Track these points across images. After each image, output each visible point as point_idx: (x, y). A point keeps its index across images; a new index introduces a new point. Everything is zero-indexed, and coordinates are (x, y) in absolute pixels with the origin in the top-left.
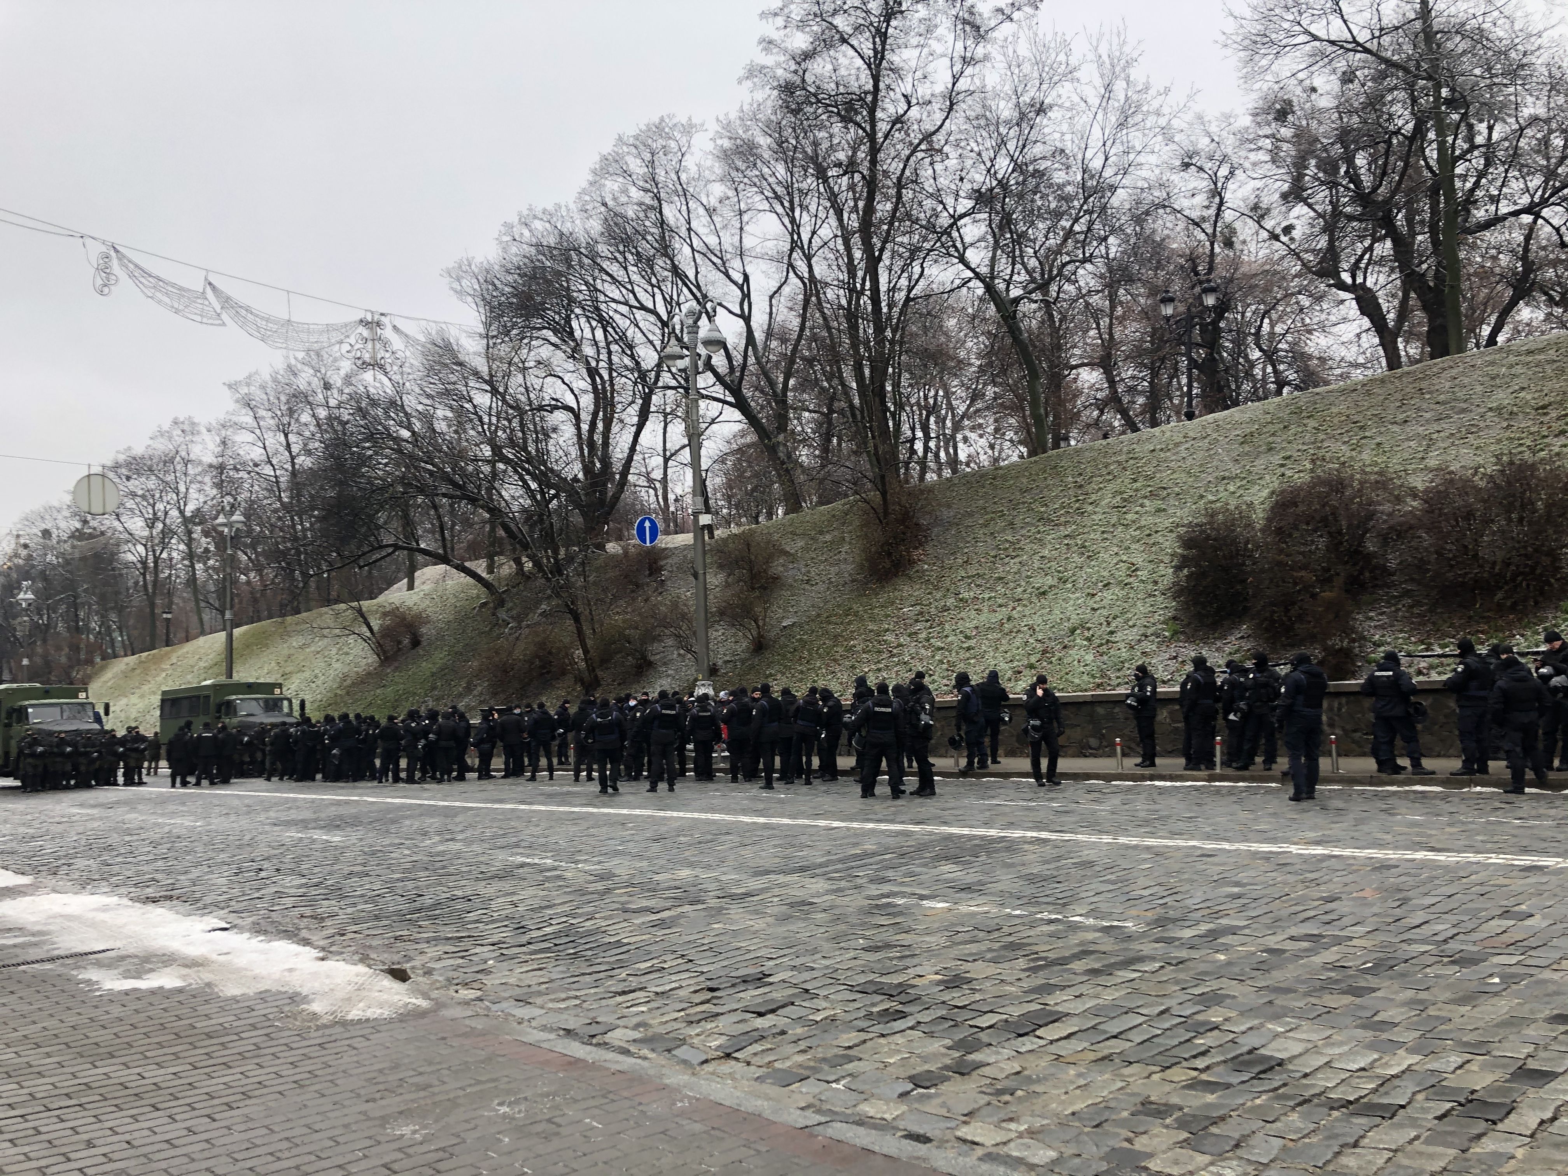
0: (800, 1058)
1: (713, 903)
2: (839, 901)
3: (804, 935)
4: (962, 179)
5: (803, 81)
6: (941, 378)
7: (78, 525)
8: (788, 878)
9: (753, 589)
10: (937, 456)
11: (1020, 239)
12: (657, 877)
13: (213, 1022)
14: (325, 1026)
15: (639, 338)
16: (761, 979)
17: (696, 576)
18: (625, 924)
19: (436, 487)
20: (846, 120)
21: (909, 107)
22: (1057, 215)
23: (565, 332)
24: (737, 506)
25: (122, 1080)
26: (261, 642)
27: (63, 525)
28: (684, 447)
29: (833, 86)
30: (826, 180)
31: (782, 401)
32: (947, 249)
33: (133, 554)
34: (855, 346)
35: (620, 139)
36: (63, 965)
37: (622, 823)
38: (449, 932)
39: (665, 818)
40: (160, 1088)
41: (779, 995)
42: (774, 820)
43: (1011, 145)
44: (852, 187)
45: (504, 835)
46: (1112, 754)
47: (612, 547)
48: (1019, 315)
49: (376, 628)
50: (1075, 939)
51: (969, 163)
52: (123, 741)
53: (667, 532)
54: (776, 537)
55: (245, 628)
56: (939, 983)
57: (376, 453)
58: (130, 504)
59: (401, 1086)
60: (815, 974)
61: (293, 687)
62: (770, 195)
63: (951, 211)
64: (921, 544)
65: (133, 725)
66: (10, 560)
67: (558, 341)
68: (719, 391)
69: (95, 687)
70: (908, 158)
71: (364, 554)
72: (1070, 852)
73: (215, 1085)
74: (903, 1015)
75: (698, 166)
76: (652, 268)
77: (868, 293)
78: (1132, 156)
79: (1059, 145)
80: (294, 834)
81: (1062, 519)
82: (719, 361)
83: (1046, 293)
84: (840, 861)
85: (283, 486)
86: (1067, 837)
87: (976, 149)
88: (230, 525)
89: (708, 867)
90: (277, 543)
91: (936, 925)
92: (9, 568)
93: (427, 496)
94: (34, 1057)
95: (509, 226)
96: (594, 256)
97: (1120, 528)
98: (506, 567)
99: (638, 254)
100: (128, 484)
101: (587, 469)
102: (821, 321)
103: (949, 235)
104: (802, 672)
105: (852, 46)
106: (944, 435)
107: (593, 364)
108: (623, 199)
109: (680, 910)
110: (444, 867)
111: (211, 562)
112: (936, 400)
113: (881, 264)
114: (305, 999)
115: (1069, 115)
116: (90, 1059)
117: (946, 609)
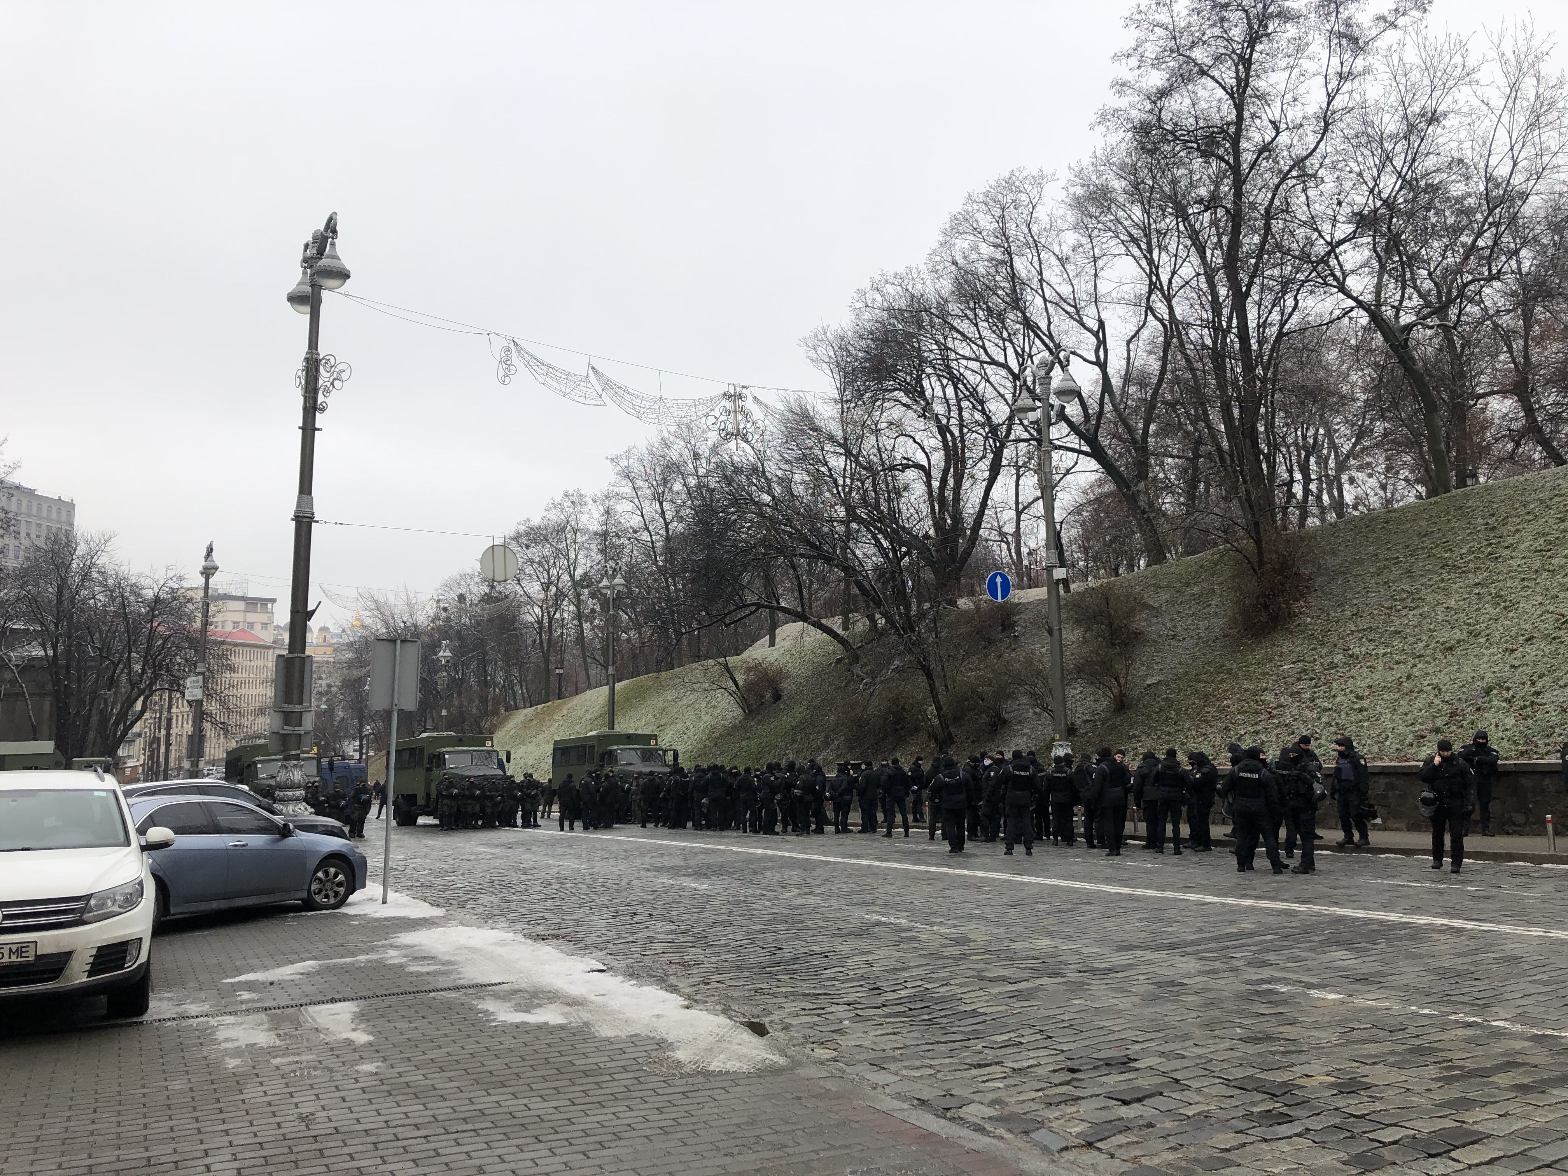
0: (1170, 1156)
1: (1073, 976)
2: (1213, 984)
3: (1173, 1019)
4: (1339, 203)
5: (1159, 119)
6: (1322, 416)
7: (487, 590)
8: (1156, 955)
9: (1113, 644)
10: (1319, 498)
11: (1413, 260)
12: (1014, 946)
13: (588, 1061)
14: (690, 1075)
15: (990, 392)
16: (1126, 1063)
17: (1050, 632)
18: (981, 993)
19: (795, 549)
20: (1206, 154)
21: (1278, 133)
22: (1456, 231)
23: (916, 392)
24: (1095, 559)
25: (511, 1109)
26: (638, 696)
27: (475, 589)
28: (1037, 499)
29: (1192, 121)
30: (1186, 219)
31: (1142, 448)
32: (1324, 278)
33: (531, 615)
34: (1222, 385)
35: (970, 197)
36: (466, 994)
37: (978, 885)
38: (805, 988)
39: (1023, 883)
40: (543, 1121)
41: (1146, 1083)
42: (1140, 892)
43: (1398, 162)
44: (1214, 223)
45: (860, 892)
46: (1543, 833)
47: (964, 603)
48: (1412, 343)
49: (741, 683)
50: (1498, 1048)
51: (1348, 185)
52: (520, 786)
53: (1021, 587)
54: (1138, 589)
55: (626, 682)
56: (1331, 1086)
57: (740, 518)
58: (529, 570)
59: (758, 1143)
60: (1185, 1063)
61: (667, 738)
62: (1126, 238)
63: (1328, 238)
64: (1302, 595)
65: (530, 771)
66: (433, 622)
67: (909, 402)
68: (1074, 441)
69: (499, 736)
70: (1277, 187)
71: (729, 613)
72: (1492, 945)
73: (589, 1122)
74: (1288, 1119)
75: (1050, 216)
76: (1003, 322)
77: (1235, 330)
78: (1546, 159)
79: (1456, 155)
80: (665, 880)
81: (1471, 565)
82: (1073, 410)
83: (1445, 317)
84: (1213, 939)
85: (658, 551)
86: (1487, 926)
87: (1357, 169)
88: (612, 587)
89: (1068, 938)
90: (654, 604)
91: (1327, 1019)
92: (432, 629)
93: (785, 557)
94: (437, 1079)
95: (862, 293)
96: (944, 316)
97: (1545, 575)
98: (860, 624)
99: (989, 309)
100: (528, 552)
101: (938, 524)
102: (1183, 363)
103: (1327, 263)
104: (1169, 734)
105: (1213, 78)
106: (1327, 476)
107: (944, 421)
108: (974, 256)
109: (1038, 982)
110: (802, 921)
111: (597, 621)
112: (1316, 439)
113: (1249, 300)
114: (671, 1046)
115: (1469, 120)
116: (485, 1087)
117: (1333, 666)
